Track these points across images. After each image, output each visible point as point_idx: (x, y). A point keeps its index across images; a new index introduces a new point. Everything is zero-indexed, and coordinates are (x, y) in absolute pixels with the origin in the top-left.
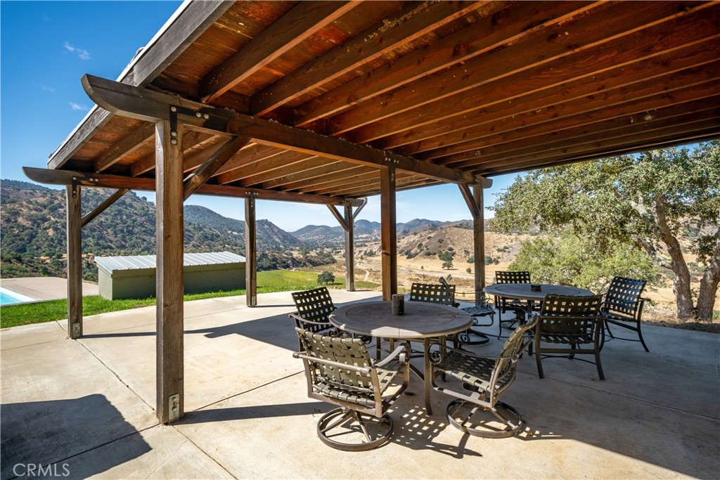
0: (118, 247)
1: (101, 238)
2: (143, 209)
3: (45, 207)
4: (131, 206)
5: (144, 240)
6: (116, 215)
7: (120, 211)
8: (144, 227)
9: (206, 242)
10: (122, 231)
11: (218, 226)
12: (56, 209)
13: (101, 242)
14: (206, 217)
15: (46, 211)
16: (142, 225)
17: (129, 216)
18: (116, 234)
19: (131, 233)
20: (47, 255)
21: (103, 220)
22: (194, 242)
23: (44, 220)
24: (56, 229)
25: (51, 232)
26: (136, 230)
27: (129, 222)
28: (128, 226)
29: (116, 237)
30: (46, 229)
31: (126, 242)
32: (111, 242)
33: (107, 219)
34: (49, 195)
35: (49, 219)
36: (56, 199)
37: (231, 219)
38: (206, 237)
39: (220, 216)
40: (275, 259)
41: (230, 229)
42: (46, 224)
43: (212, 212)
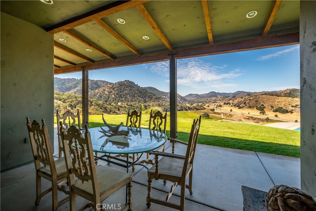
0: (131, 101)
1: (126, 98)
2: (137, 88)
3: (111, 88)
4: (134, 87)
5: (138, 99)
6: (130, 90)
7: (131, 89)
8: (138, 94)
9: (157, 100)
10: (132, 96)
11: (158, 94)
12: (114, 89)
13: (126, 99)
14: (154, 91)
15: (112, 89)
16: (137, 94)
17: (133, 91)
18: (130, 97)
19: (134, 96)
20: (114, 103)
21: (126, 92)
22: (153, 100)
23: (111, 92)
24: (114, 95)
25: (113, 96)
26: (136, 95)
27: (134, 93)
28: (133, 94)
29: (130, 98)
30: (112, 95)
31: (133, 99)
32: (129, 99)
33: (127, 92)
34: (112, 84)
35: (112, 92)
36: (114, 85)
37: (162, 92)
38: (157, 98)
39: (159, 91)
40: (182, 107)
41: (162, 95)
42: (112, 93)
43: (156, 89)
